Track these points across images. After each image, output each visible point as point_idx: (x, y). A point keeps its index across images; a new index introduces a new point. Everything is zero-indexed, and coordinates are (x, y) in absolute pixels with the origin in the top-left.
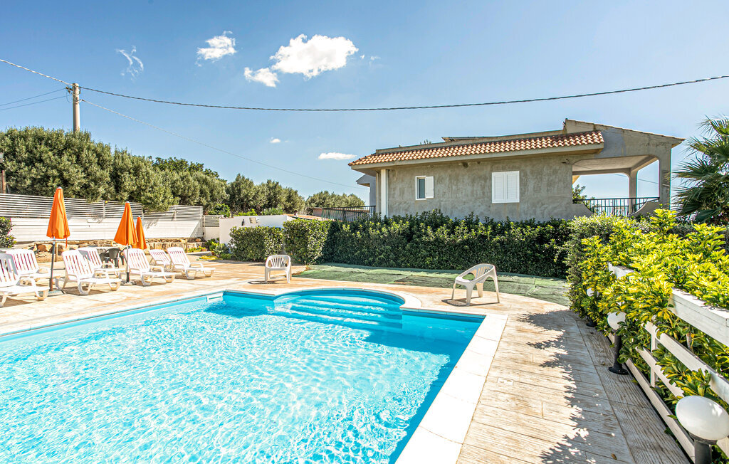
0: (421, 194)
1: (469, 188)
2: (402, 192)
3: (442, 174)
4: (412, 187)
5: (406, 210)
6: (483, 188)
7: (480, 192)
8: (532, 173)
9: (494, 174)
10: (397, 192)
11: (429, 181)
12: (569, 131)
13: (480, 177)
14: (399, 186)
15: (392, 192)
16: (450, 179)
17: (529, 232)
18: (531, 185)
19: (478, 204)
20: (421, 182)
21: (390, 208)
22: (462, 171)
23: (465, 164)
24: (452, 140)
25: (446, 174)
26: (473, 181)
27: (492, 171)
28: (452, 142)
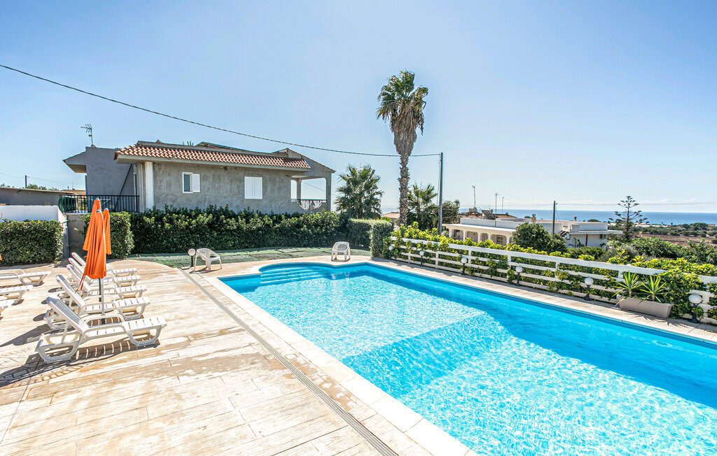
0: (188, 189)
1: (228, 187)
2: (169, 185)
3: (207, 173)
4: (179, 181)
5: (174, 201)
6: (239, 187)
7: (236, 190)
8: (270, 180)
9: (246, 178)
10: (164, 185)
11: (195, 179)
12: (290, 156)
13: (236, 179)
14: (166, 179)
15: (159, 184)
16: (214, 178)
18: (269, 189)
19: (235, 199)
20: (187, 178)
21: (156, 199)
22: (223, 173)
23: (225, 168)
24: (206, 145)
25: (210, 174)
26: (231, 181)
27: (245, 175)
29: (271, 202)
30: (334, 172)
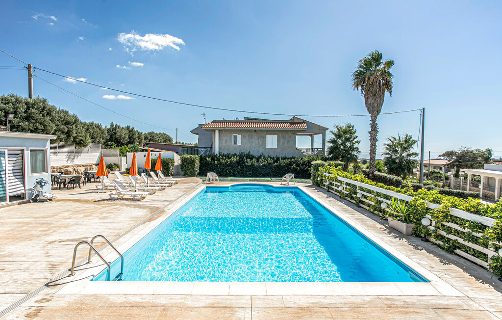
0: (235, 143)
1: (257, 141)
2: (226, 141)
3: (245, 134)
4: (231, 139)
5: (228, 150)
6: (263, 141)
7: (261, 143)
8: (282, 136)
9: (267, 136)
10: (224, 141)
11: (239, 137)
12: (295, 121)
13: (261, 137)
14: (225, 138)
15: (221, 141)
16: (249, 137)
17: (287, 161)
18: (282, 141)
19: (261, 148)
20: (235, 137)
21: (220, 148)
22: (254, 134)
23: (255, 131)
24: (248, 119)
25: (247, 134)
26: (259, 138)
27: (266, 134)
28: (248, 120)
29: (282, 150)
30: (328, 129)
